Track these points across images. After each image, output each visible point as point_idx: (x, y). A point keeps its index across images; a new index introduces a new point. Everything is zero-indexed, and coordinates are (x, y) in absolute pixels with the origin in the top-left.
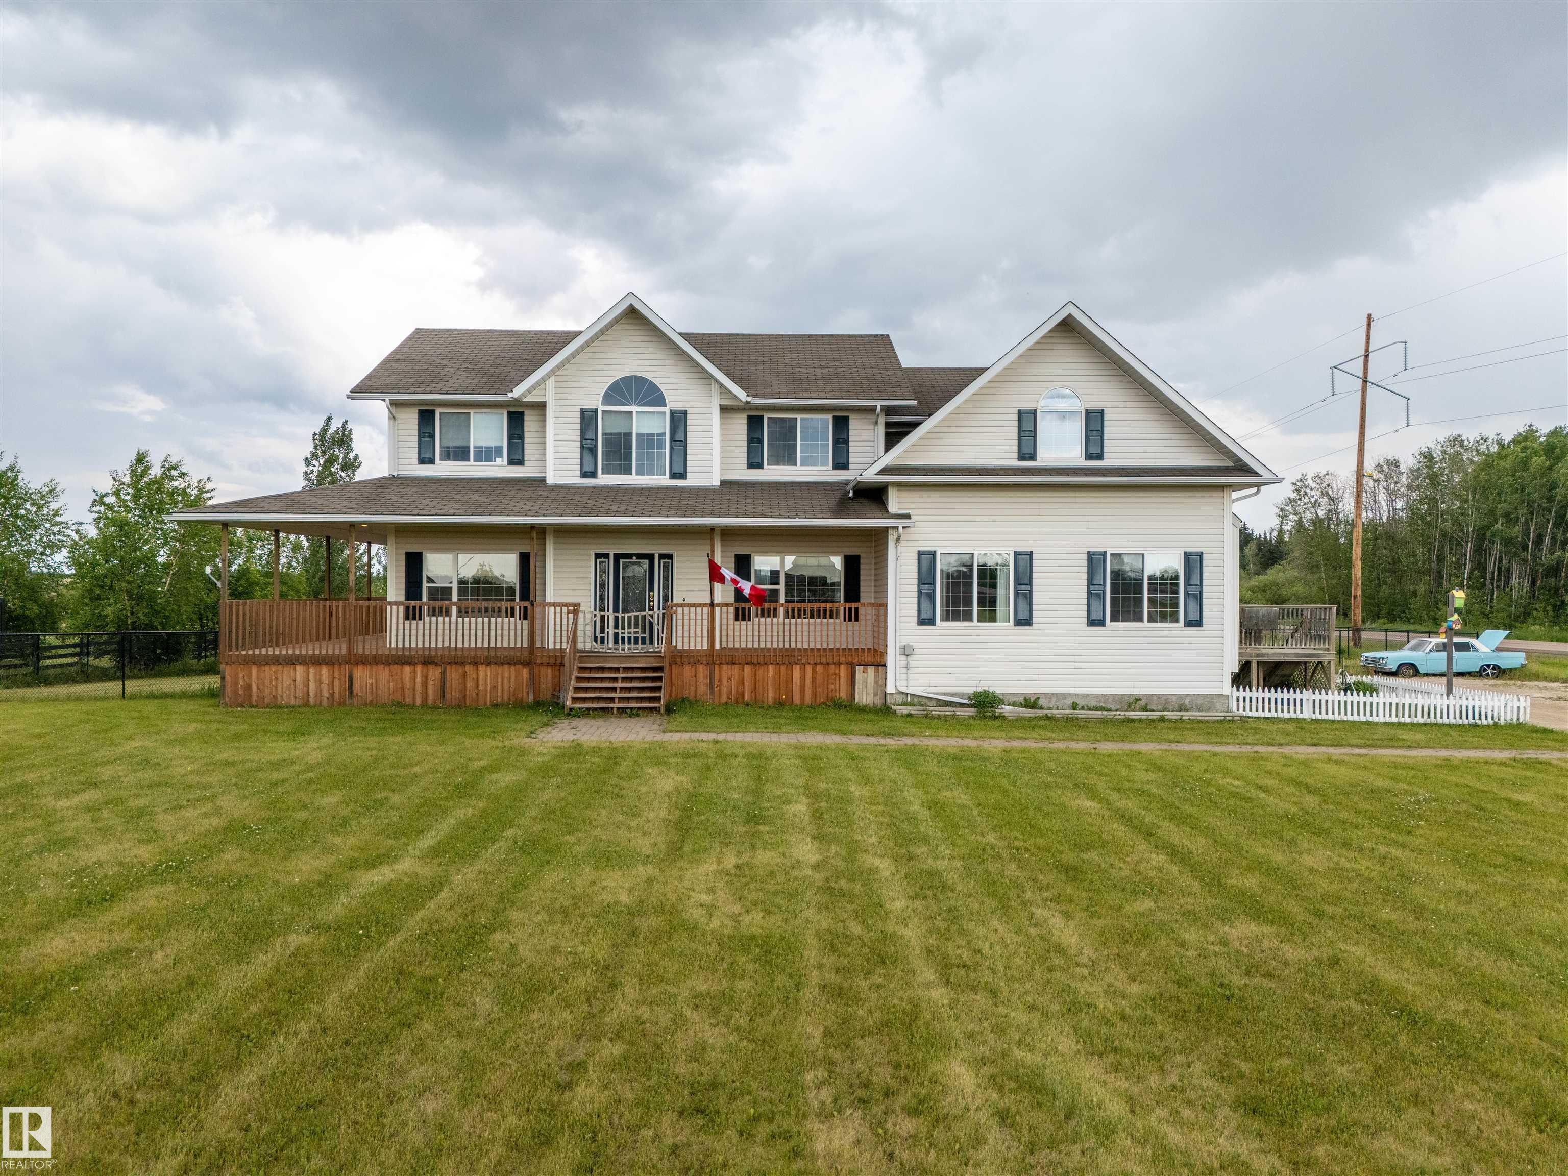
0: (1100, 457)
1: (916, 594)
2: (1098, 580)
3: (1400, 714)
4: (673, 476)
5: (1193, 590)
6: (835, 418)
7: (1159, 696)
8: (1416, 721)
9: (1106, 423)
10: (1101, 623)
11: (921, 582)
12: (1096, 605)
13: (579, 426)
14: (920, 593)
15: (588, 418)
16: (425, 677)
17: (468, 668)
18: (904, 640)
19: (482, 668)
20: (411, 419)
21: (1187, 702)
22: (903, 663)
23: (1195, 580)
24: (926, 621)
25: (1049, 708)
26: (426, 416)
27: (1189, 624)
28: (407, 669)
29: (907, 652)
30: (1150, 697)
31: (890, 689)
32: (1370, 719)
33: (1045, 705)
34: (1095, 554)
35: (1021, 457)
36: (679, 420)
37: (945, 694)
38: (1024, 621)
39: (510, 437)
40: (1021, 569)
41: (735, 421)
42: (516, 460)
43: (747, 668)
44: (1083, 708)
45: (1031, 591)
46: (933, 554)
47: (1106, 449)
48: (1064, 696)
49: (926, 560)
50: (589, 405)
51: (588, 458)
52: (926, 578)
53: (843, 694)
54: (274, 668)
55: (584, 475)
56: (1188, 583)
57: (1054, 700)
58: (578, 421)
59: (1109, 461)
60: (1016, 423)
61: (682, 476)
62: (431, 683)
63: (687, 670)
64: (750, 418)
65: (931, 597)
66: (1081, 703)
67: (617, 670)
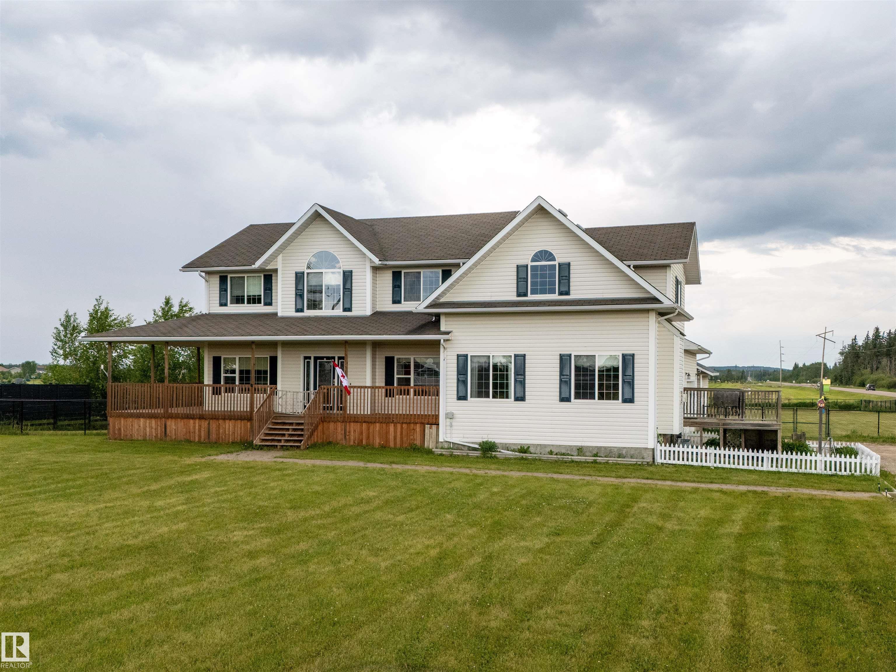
0: (568, 293)
1: (456, 381)
2: (566, 372)
3: (779, 465)
4: (345, 310)
5: (628, 379)
6: (443, 271)
7: (605, 448)
8: (791, 470)
9: (571, 272)
10: (568, 400)
11: (459, 373)
12: (565, 388)
13: (294, 282)
14: (458, 380)
15: (299, 277)
16: (200, 426)
17: (221, 421)
18: (450, 409)
19: (227, 421)
20: (216, 281)
21: (624, 452)
22: (448, 424)
23: (629, 372)
24: (462, 397)
25: (535, 454)
26: (223, 279)
27: (625, 401)
28: (192, 421)
29: (450, 416)
30: (599, 448)
31: (441, 440)
32: (757, 468)
33: (532, 451)
34: (564, 355)
35: (519, 295)
36: (348, 276)
37: (473, 443)
38: (521, 398)
39: (265, 290)
40: (518, 365)
41: (386, 275)
42: (269, 303)
43: (364, 425)
44: (556, 454)
45: (524, 379)
46: (466, 356)
47: (571, 288)
48: (545, 446)
49: (462, 360)
50: (300, 270)
51: (299, 301)
52: (462, 371)
53: (418, 442)
54: (131, 420)
55: (297, 311)
56: (624, 375)
57: (539, 448)
58: (294, 279)
59: (574, 295)
60: (515, 273)
61: (349, 310)
62: (203, 429)
63: (332, 425)
64: (394, 273)
65: (465, 382)
66: (555, 451)
67: (291, 424)
